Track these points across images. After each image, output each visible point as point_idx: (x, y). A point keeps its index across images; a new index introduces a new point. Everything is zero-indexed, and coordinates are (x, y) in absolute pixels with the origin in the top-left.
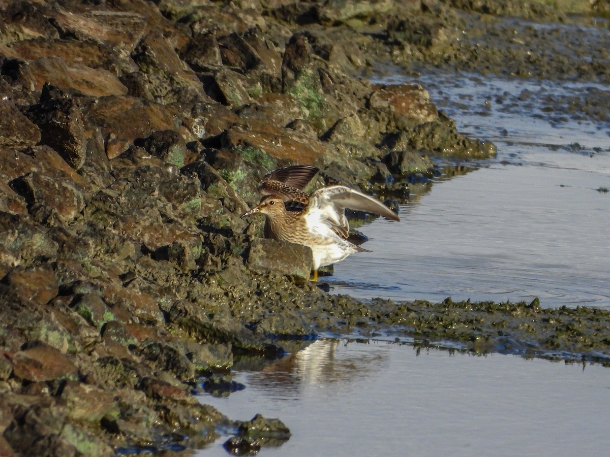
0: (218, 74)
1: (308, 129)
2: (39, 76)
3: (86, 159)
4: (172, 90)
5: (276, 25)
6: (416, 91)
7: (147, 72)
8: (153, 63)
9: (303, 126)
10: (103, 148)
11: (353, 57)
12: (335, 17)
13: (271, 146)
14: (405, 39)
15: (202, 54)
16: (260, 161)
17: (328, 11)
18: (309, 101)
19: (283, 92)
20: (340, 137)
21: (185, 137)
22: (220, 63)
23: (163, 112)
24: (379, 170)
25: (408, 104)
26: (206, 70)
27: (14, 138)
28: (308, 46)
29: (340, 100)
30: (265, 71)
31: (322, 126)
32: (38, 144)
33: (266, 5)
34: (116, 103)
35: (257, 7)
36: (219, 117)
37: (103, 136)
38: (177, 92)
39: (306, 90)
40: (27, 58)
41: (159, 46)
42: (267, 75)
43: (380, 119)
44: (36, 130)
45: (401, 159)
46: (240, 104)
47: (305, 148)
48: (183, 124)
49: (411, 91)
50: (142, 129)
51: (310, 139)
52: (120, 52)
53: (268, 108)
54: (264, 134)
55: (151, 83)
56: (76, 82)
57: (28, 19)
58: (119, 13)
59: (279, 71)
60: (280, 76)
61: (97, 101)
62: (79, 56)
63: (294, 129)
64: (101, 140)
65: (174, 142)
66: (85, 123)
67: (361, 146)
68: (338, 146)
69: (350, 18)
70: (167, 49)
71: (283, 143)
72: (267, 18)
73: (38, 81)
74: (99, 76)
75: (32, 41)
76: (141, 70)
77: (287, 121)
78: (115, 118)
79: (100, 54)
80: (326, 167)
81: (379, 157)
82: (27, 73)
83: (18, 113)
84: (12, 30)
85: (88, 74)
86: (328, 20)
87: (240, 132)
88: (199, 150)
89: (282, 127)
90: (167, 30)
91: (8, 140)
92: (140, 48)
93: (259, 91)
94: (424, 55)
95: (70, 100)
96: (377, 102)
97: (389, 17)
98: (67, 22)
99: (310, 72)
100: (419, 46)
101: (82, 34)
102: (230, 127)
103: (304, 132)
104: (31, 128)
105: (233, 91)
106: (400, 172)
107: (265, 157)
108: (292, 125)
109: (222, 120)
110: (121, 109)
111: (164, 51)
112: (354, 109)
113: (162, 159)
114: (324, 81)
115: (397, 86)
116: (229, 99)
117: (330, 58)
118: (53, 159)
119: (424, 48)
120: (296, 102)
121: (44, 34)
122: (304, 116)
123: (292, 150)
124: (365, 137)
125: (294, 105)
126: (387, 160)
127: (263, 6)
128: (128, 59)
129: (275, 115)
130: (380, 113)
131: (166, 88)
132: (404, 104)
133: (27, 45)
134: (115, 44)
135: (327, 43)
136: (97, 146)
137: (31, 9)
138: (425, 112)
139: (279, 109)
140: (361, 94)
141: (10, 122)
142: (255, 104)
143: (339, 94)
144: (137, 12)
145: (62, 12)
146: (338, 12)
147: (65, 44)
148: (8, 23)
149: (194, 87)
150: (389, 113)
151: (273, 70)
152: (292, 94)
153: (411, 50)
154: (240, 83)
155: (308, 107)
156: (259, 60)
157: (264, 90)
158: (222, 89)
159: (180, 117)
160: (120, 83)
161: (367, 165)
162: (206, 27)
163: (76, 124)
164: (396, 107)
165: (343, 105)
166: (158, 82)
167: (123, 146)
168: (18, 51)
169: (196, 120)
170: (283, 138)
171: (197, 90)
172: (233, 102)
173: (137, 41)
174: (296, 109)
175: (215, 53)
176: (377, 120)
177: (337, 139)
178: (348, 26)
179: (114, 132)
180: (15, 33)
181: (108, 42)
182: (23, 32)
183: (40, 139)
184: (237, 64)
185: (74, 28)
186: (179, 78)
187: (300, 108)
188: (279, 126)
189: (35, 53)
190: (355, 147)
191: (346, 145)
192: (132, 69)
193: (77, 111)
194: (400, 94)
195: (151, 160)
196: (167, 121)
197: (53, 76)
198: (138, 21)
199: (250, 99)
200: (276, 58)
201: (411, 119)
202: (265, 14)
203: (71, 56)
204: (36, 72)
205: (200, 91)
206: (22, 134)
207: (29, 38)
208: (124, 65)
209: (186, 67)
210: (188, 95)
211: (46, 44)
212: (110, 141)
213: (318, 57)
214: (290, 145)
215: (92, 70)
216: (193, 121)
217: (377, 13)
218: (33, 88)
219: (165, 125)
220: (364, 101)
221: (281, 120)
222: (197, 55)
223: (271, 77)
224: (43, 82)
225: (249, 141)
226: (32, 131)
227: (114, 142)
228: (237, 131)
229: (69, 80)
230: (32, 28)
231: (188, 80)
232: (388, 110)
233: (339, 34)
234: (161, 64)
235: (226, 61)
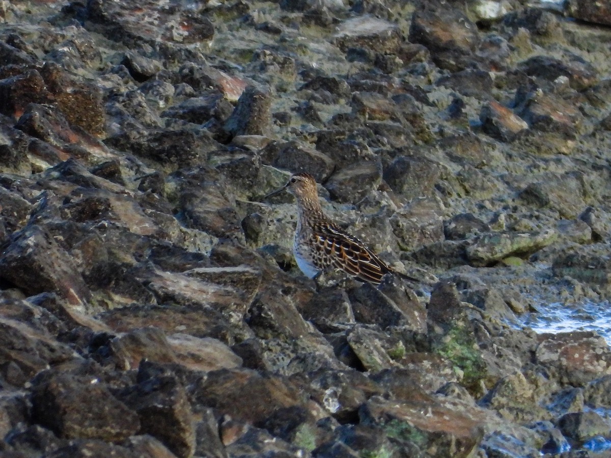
0: (351, 334)
1: (464, 393)
2: (134, 351)
3: (197, 448)
4: (297, 358)
5: (418, 271)
6: (591, 339)
7: (265, 338)
8: (271, 327)
9: (457, 390)
10: (216, 433)
11: (514, 303)
12: (489, 255)
13: (420, 418)
14: (574, 277)
15: (331, 312)
16: (408, 435)
17: (480, 249)
18: (462, 359)
19: (430, 350)
20: (504, 400)
21: (314, 413)
22: (352, 321)
23: (287, 385)
24: (551, 437)
25: (582, 355)
26: (336, 330)
27: (108, 428)
28: (457, 293)
29: (500, 356)
30: (407, 326)
31: (481, 388)
32: (137, 434)
33: (405, 247)
34: (228, 378)
35: (394, 249)
36: (354, 386)
37: (216, 418)
38: (302, 360)
39: (458, 347)
40: (119, 331)
41: (277, 305)
42: (411, 331)
43: (550, 374)
44: (134, 417)
45: (578, 422)
46: (380, 369)
47: (460, 416)
48: (312, 398)
49: (585, 339)
50: (262, 407)
51: (466, 406)
52: (231, 316)
53: (414, 371)
54: (411, 403)
55: (270, 350)
56: (179, 356)
57: (117, 284)
58: (228, 269)
59: (424, 326)
60: (426, 332)
61: (205, 378)
62: (181, 324)
63: (446, 395)
64: (213, 425)
65: (303, 420)
66: (193, 404)
67: (528, 409)
68: (501, 411)
69: (507, 256)
70: (287, 308)
71: (433, 413)
72: (406, 262)
73: (134, 358)
74: (206, 346)
75: (124, 310)
76: (257, 335)
77: (437, 386)
78: (229, 396)
79: (207, 320)
80: (488, 437)
81: (552, 421)
82: (119, 349)
83: (112, 397)
84: (99, 298)
85: (192, 344)
86: (480, 260)
87: (381, 403)
88: (333, 428)
89: (432, 393)
90: (286, 285)
91: (101, 431)
92: (254, 309)
93: (401, 352)
94: (599, 293)
95: (172, 378)
96: (545, 356)
97: (554, 251)
98: (165, 283)
99: (461, 324)
100: (591, 284)
101: (184, 298)
102: (368, 398)
103: (459, 396)
104: (128, 414)
105: (370, 353)
106: (577, 436)
107: (414, 431)
108: (444, 390)
109: (358, 389)
110: (235, 385)
111: (285, 311)
112: (518, 365)
113: (289, 441)
114: (480, 334)
115: (568, 335)
116: (365, 364)
117: (486, 305)
118: (156, 450)
119: (597, 287)
120: (447, 362)
121: (138, 300)
122: (458, 379)
123: (445, 420)
124: (532, 399)
125: (445, 366)
126: (561, 424)
127: (402, 249)
128: (241, 323)
129: (422, 380)
130: (549, 368)
131: (289, 356)
132: (577, 356)
133: (118, 315)
134: (224, 307)
135: (481, 288)
136: (209, 431)
137: (120, 271)
138: (603, 363)
139: (428, 371)
140: (525, 347)
141: (102, 409)
142: (397, 367)
143: (498, 349)
144: (248, 265)
145: (159, 272)
146: (491, 250)
147: (163, 310)
148: (93, 290)
149: (322, 353)
150: (560, 367)
151: (416, 325)
152: (442, 353)
153: (583, 289)
154: (377, 342)
155: (462, 368)
156: (399, 314)
157: (407, 350)
158: (357, 352)
159: (308, 390)
160: (232, 353)
161: (537, 431)
162: (333, 278)
163: (182, 408)
164: (568, 359)
165: (504, 361)
166: (279, 348)
167: (240, 429)
168: (107, 323)
169: (328, 392)
170: (433, 406)
171: (327, 356)
172: (370, 367)
173: (251, 301)
174: (448, 371)
175: (345, 309)
176: (547, 376)
177: (499, 402)
178: (505, 265)
179: (227, 413)
180: (103, 301)
181: (215, 305)
182: (112, 300)
183: (139, 427)
184: (374, 321)
185: (174, 291)
186: (304, 342)
187: (452, 368)
188: (428, 392)
189: (129, 324)
190: (522, 411)
191: (511, 409)
192: (247, 335)
193: (182, 391)
194: (572, 343)
195: (276, 444)
196: (292, 395)
197: (151, 351)
198: (250, 277)
199: (391, 362)
200: (420, 310)
201: (586, 372)
202: (403, 258)
203: (172, 324)
204: (131, 346)
205: (331, 356)
206: (118, 424)
207: (120, 307)
208: (237, 331)
209: (312, 329)
210: (316, 363)
211: (141, 313)
212: (224, 423)
213: (471, 306)
214: (442, 414)
215: (198, 340)
216: (322, 394)
217: (538, 247)
218: (128, 366)
219: (289, 400)
220: (529, 354)
221: (430, 385)
222: (325, 313)
223: (416, 334)
224: (139, 359)
225: (393, 412)
226: (129, 418)
227: (230, 425)
228: (377, 401)
229: (171, 354)
230: (123, 294)
231: (315, 344)
232: (558, 363)
233: (495, 275)
234: (281, 326)
235: (359, 318)
